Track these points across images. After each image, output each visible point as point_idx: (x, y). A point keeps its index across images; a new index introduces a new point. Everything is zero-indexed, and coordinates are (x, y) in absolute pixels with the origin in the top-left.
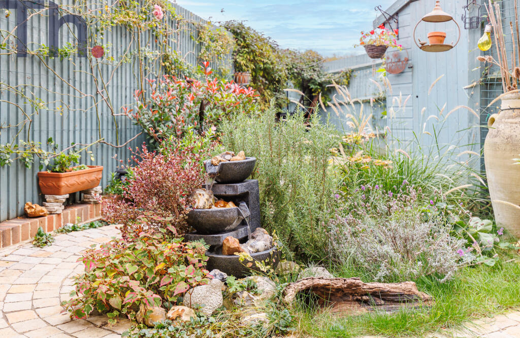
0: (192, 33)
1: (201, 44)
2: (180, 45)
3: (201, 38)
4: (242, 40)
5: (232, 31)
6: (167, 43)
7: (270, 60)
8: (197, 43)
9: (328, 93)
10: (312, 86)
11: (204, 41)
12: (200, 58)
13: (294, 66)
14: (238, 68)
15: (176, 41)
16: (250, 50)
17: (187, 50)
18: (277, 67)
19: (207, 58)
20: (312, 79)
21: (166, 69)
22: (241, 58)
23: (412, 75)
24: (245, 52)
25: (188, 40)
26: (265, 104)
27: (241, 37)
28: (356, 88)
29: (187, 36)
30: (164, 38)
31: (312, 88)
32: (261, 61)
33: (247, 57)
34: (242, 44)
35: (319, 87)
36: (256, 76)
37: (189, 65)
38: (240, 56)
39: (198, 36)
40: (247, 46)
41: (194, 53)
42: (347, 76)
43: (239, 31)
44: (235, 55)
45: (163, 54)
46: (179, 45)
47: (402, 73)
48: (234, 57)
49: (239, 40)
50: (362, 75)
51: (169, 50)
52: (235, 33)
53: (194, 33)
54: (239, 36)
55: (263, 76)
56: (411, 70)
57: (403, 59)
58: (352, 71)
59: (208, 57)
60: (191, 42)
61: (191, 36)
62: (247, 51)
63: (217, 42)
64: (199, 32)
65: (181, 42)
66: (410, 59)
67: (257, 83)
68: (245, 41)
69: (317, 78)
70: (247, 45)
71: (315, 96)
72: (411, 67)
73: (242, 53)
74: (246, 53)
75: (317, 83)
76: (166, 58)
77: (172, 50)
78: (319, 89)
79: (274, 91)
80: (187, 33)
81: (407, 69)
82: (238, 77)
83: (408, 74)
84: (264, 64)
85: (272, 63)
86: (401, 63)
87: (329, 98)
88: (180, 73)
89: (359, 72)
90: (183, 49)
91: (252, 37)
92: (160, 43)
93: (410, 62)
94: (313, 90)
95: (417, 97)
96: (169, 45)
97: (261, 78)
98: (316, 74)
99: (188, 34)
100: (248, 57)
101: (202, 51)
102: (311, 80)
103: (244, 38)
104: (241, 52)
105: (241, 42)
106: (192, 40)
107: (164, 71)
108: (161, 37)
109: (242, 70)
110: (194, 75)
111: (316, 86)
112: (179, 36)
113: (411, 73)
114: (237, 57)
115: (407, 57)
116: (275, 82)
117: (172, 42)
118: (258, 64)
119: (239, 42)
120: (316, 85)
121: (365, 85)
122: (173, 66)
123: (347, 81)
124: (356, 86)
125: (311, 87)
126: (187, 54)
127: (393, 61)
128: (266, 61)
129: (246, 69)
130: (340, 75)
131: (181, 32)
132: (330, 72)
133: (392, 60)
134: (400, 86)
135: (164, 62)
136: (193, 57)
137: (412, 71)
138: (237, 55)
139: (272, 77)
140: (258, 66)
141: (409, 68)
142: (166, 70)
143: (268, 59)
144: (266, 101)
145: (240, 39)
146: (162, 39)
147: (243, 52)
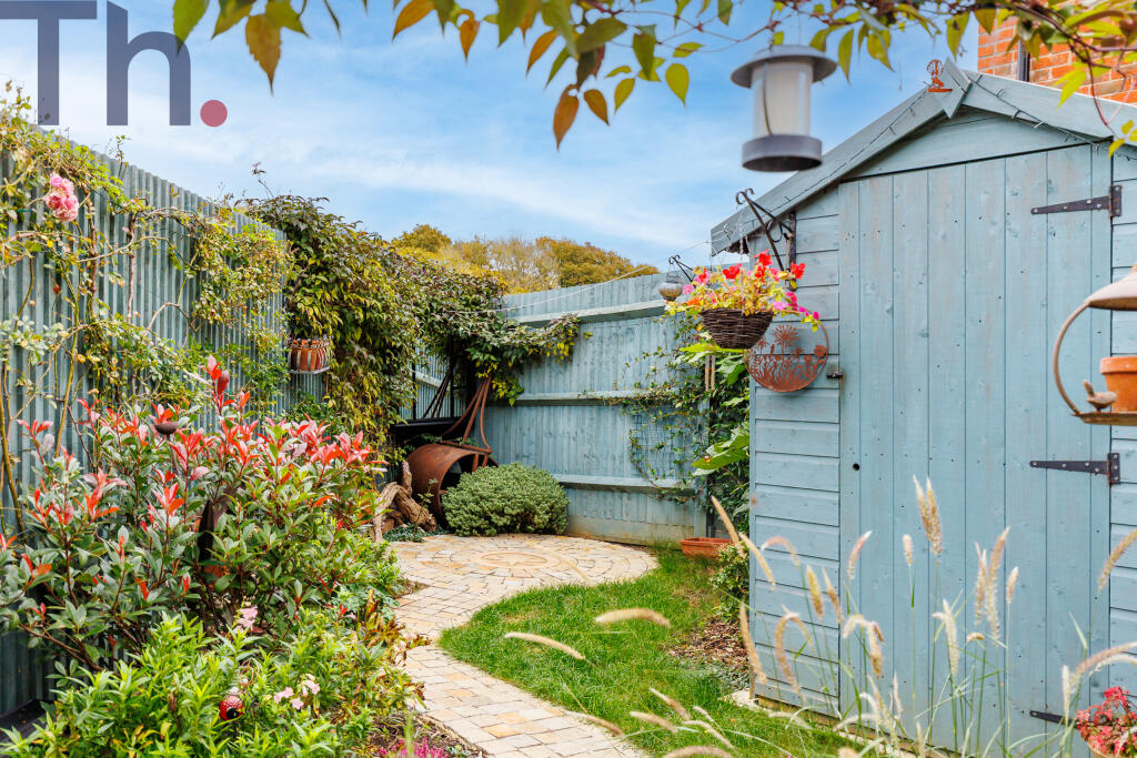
0: (174, 246)
1: (200, 276)
2: (139, 287)
3: (199, 260)
4: (311, 250)
5: (284, 227)
6: (96, 288)
7: (380, 301)
8: (190, 276)
9: (514, 372)
10: (477, 355)
11: (210, 267)
12: (198, 316)
13: (434, 305)
14: (299, 326)
15: (123, 282)
16: (332, 278)
17: (158, 299)
18: (397, 318)
19: (217, 316)
20: (475, 336)
21: (91, 372)
22: (308, 301)
23: (841, 402)
24: (317, 283)
25: (162, 269)
26: (362, 410)
27: (308, 243)
28: (589, 367)
29: (159, 256)
30: (86, 274)
31: (476, 360)
32: (358, 303)
33: (323, 296)
34: (311, 262)
35: (493, 358)
36: (343, 342)
37: (163, 344)
38: (305, 294)
39: (192, 253)
40: (324, 268)
41: (180, 304)
42: (567, 336)
43: (303, 227)
44: (291, 293)
45: (81, 327)
46: (134, 290)
47: (806, 389)
48: (290, 298)
49: (302, 249)
50: (607, 336)
51: (100, 312)
52: (292, 232)
53: (178, 247)
54: (303, 240)
55: (363, 342)
56: (836, 384)
57: (809, 349)
58: (582, 322)
59: (220, 312)
60: (170, 272)
61: (170, 256)
62: (325, 280)
63: (246, 266)
64: (194, 243)
65: (139, 279)
66: (833, 350)
67: (347, 361)
68: (319, 253)
69: (489, 336)
70: (325, 263)
71: (484, 379)
72: (839, 377)
73: (309, 287)
74: (320, 286)
75: (490, 348)
76: (89, 338)
77: (111, 312)
78: (494, 362)
79: (384, 372)
80: (159, 247)
81: (823, 382)
82: (299, 353)
83: (826, 396)
84: (365, 310)
85: (386, 308)
86: (802, 360)
87: (518, 386)
88: (136, 375)
89: (598, 325)
90: (146, 296)
91: (335, 241)
92: (70, 294)
93: (833, 360)
94: (478, 364)
95: (856, 467)
96: (101, 297)
97: (357, 348)
98: (486, 324)
99: (163, 251)
100: (328, 296)
101: (204, 298)
102: (473, 340)
103: (315, 244)
104: (308, 282)
105: (309, 256)
106: (175, 268)
107: (84, 380)
108: (75, 273)
109: (309, 329)
110: (177, 373)
111: (487, 356)
112: (134, 261)
113: (835, 395)
114: (299, 296)
115: (825, 346)
116: (388, 351)
117: (111, 285)
118: (350, 309)
119: (303, 256)
120: (486, 352)
121: (615, 361)
122: (115, 360)
123: (567, 348)
124: (589, 361)
125: (475, 357)
126: (158, 313)
127: (778, 350)
128: (370, 302)
129: (320, 328)
130: (550, 330)
131: (139, 250)
132: (522, 319)
133: (773, 347)
134: (797, 427)
135: (82, 351)
136: (177, 318)
137: (841, 389)
138: (298, 290)
139: (384, 340)
140: (349, 316)
141: (829, 377)
142: (91, 375)
143: (376, 297)
144: (365, 400)
145: (304, 246)
146: (76, 278)
147: (313, 283)
